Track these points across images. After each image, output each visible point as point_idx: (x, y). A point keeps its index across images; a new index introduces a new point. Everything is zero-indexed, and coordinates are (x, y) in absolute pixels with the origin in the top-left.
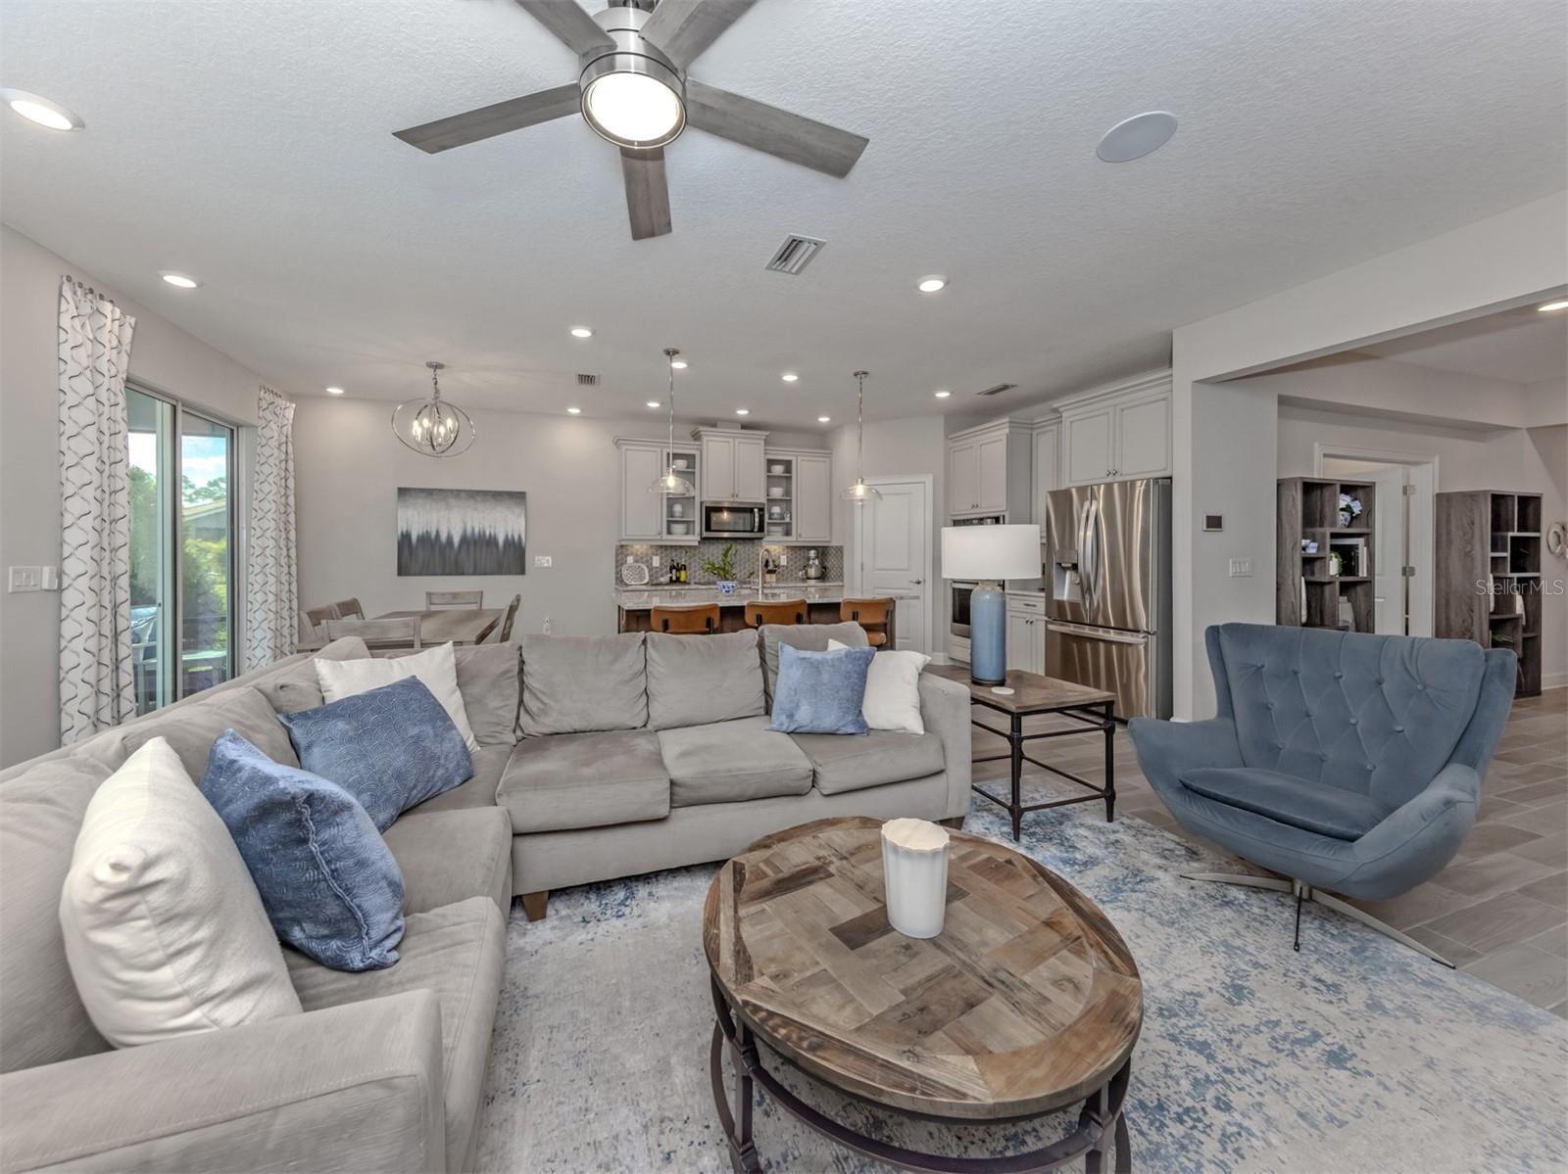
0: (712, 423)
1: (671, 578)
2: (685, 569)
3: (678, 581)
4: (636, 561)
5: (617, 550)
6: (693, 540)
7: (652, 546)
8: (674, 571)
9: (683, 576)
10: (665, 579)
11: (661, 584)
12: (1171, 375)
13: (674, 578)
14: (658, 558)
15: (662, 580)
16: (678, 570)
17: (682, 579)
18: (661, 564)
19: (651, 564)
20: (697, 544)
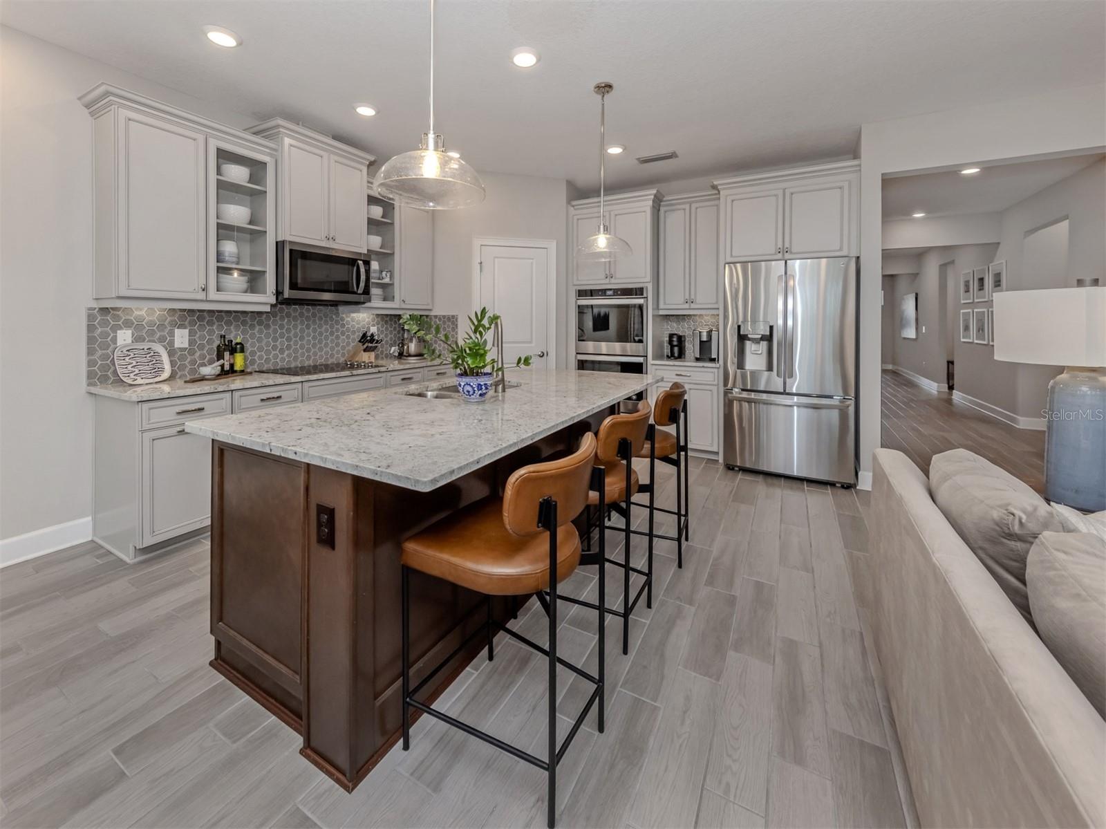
0: (295, 117)
1: (222, 366)
2: (242, 351)
3: (231, 371)
4: (138, 339)
5: (91, 317)
6: (264, 299)
7: (172, 311)
8: (227, 355)
9: (239, 361)
10: (209, 370)
11: (203, 379)
12: (860, 165)
13: (227, 367)
14: (186, 332)
15: (207, 370)
16: (233, 351)
17: (238, 367)
18: (191, 342)
19: (172, 343)
20: (268, 309)
